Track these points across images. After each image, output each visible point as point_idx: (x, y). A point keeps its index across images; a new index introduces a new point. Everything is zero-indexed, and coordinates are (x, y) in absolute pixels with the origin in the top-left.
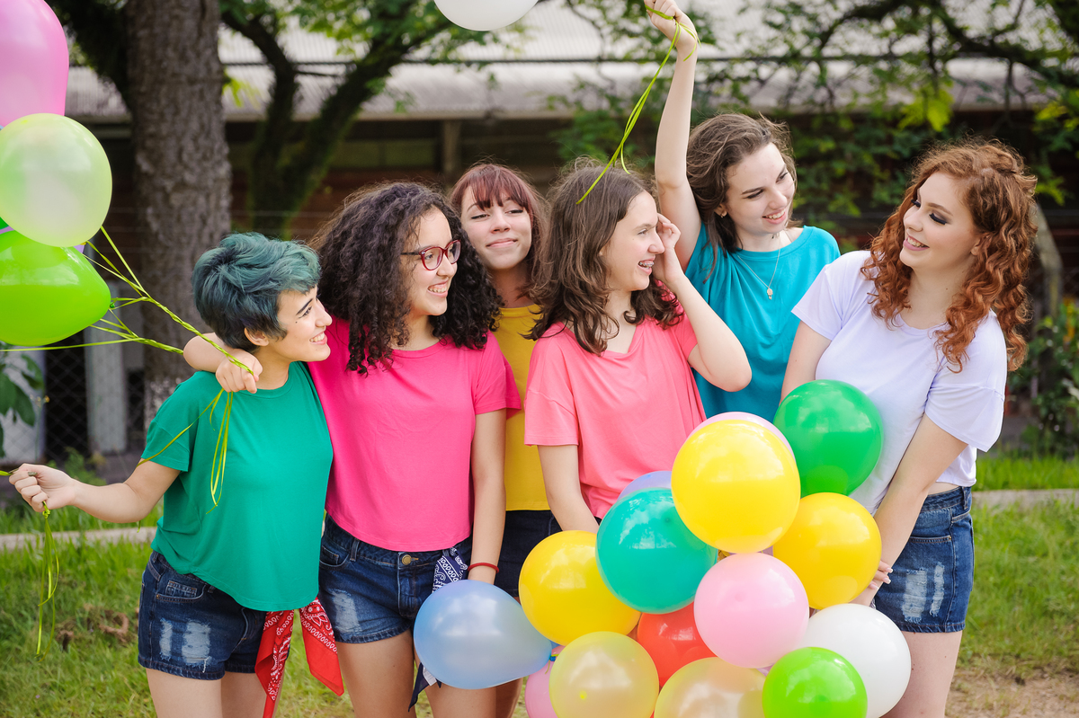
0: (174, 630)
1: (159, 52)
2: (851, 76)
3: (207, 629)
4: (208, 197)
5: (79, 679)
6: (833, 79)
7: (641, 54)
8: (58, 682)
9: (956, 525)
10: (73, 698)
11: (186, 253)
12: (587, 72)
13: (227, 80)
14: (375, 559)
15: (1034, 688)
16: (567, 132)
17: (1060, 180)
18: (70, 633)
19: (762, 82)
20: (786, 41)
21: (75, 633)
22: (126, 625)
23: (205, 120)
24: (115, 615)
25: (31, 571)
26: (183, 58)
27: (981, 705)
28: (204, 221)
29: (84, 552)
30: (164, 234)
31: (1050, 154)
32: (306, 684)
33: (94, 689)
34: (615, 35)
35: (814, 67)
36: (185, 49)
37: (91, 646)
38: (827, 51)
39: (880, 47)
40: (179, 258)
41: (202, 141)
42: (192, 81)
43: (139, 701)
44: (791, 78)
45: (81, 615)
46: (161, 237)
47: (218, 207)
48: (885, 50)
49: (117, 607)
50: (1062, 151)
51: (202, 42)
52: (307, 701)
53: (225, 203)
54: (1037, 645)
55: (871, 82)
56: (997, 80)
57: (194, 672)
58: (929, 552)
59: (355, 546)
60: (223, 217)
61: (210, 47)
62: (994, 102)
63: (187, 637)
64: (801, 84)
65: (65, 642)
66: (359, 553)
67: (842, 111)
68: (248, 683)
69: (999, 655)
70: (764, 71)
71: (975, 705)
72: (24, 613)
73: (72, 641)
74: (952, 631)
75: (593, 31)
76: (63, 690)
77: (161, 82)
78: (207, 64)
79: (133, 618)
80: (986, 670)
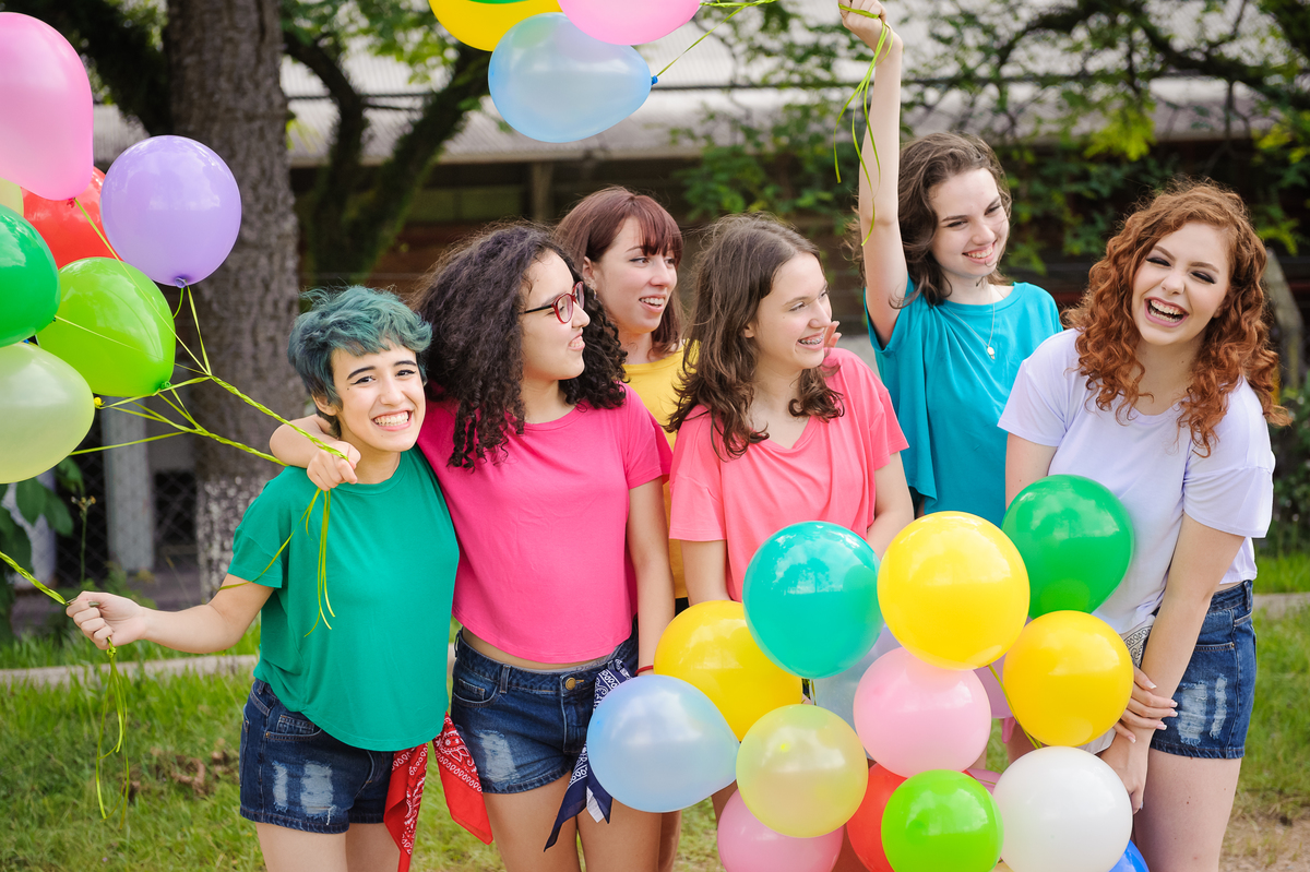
0: (290, 775)
1: (210, 83)
2: (1036, 100)
3: (328, 771)
4: (270, 257)
5: (153, 838)
6: (1015, 103)
7: (781, 76)
8: (127, 842)
9: (1239, 629)
10: (147, 860)
11: (246, 325)
12: (716, 100)
13: (291, 116)
14: (531, 687)
15: (1304, 829)
16: (694, 172)
17: (1292, 223)
18: (136, 784)
19: (929, 108)
20: (957, 59)
21: (142, 783)
22: (202, 772)
23: (266, 163)
24: (188, 761)
25: (81, 710)
26: (239, 90)
27: (1243, 850)
28: (267, 287)
29: (144, 687)
30: (219, 303)
31: (1281, 191)
32: (427, 839)
33: (171, 850)
34: (749, 54)
35: (992, 90)
36: (241, 79)
37: (163, 797)
38: (1007, 71)
39: (1070, 65)
40: (238, 332)
41: (263, 190)
42: (250, 118)
43: (227, 864)
44: (965, 103)
45: (147, 762)
46: (215, 306)
47: (283, 269)
48: (1077, 68)
49: (188, 751)
50: (1295, 187)
51: (262, 70)
52: (429, 860)
53: (291, 264)
54: (1303, 779)
55: (1060, 108)
56: (1215, 102)
57: (316, 825)
58: (1209, 662)
59: (505, 675)
60: (289, 282)
61: (271, 76)
62: (1212, 129)
63: (305, 781)
64: (976, 111)
65: (132, 793)
66: (510, 683)
67: (1025, 142)
68: (376, 835)
69: (1258, 790)
70: (931, 95)
71: (1235, 851)
72: (79, 760)
73: (139, 793)
74: (1234, 757)
75: (723, 50)
76: (134, 851)
77: (213, 119)
78: (268, 96)
79: (210, 765)
80: (1244, 809)
